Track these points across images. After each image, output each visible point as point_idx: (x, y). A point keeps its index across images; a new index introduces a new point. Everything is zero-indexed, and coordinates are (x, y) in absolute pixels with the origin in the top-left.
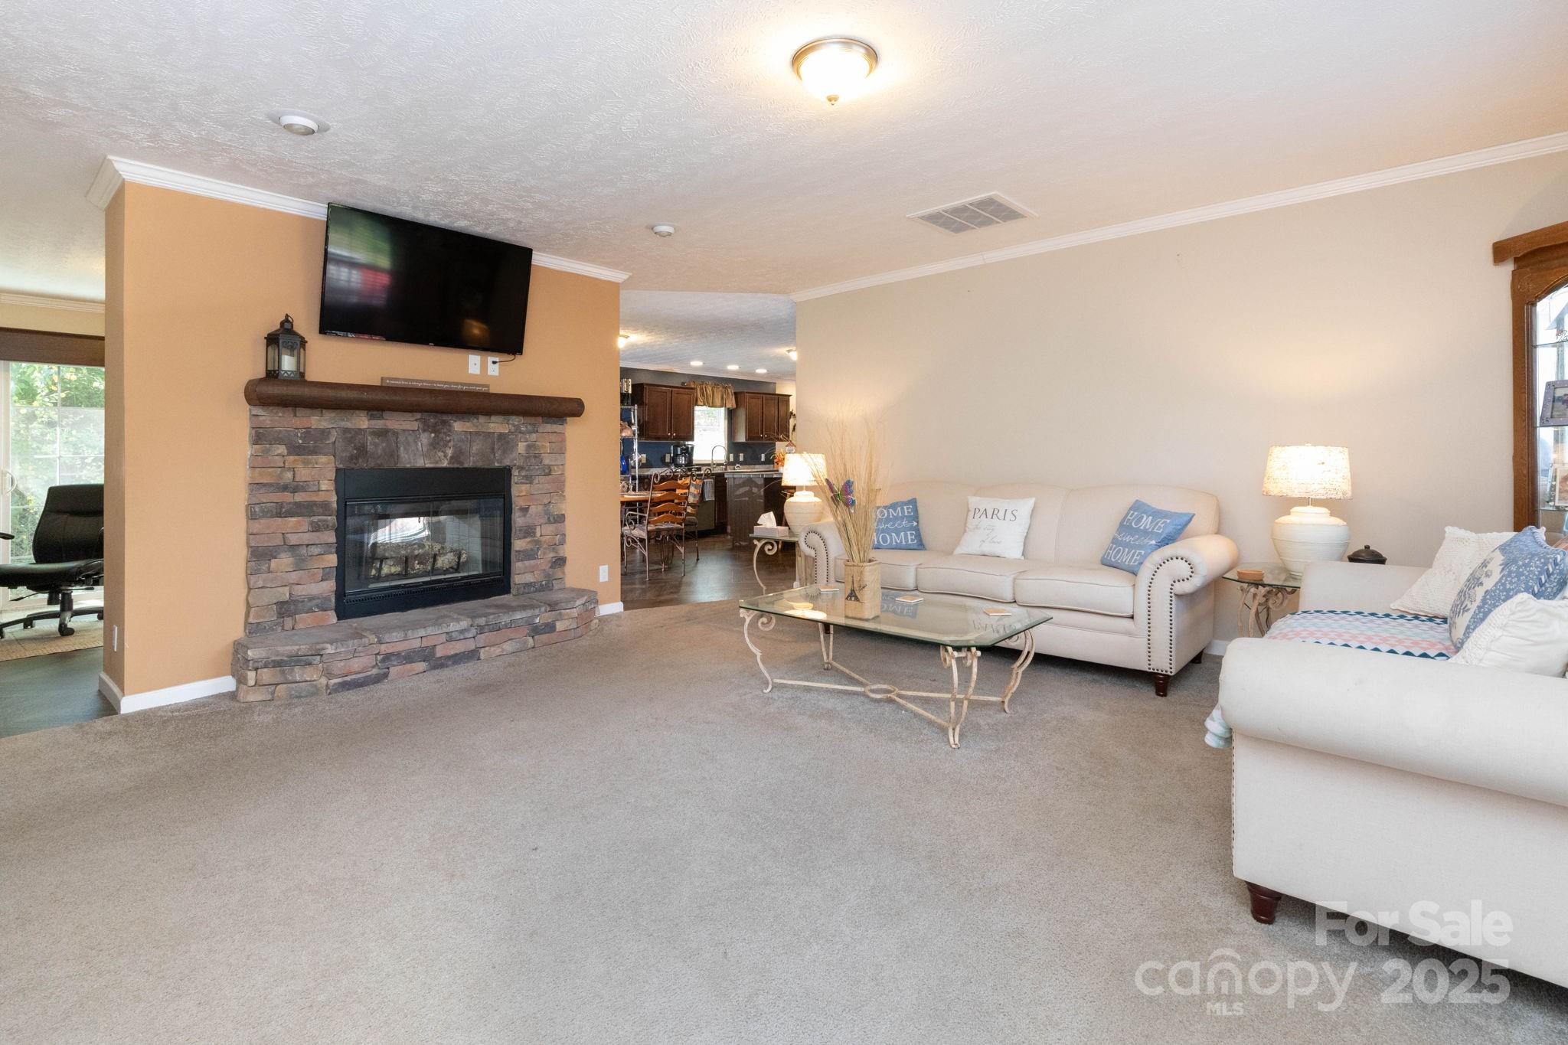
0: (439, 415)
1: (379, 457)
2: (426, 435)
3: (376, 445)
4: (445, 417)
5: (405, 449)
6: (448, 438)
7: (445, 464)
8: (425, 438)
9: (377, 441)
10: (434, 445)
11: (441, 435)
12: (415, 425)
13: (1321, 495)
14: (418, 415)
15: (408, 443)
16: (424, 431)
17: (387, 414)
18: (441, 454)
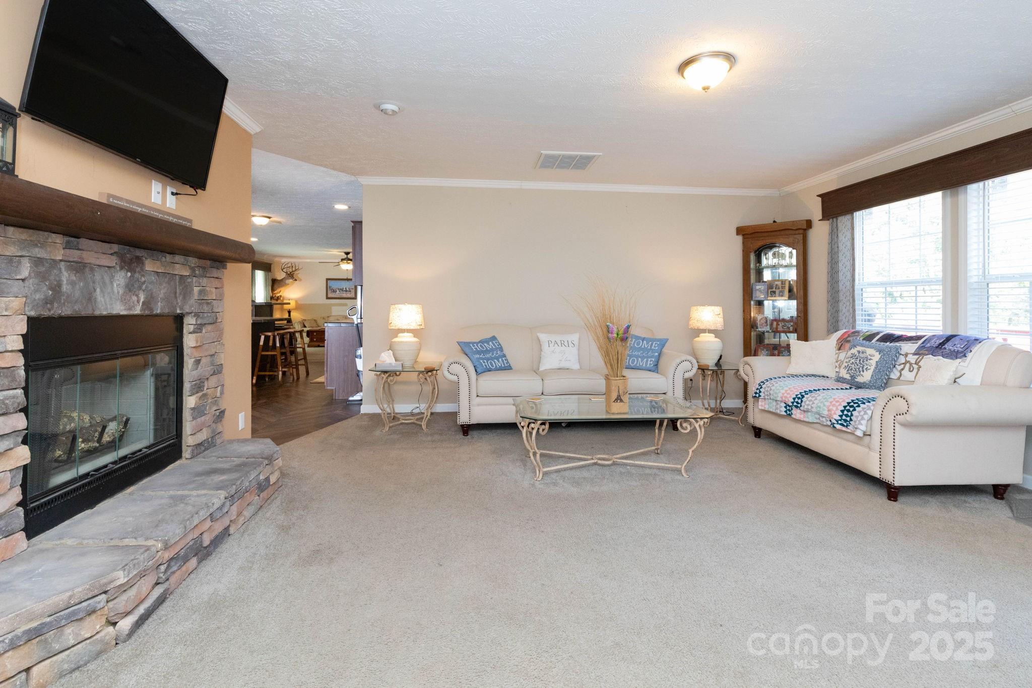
0: (132, 249)
1: (76, 302)
2: (123, 273)
3: (73, 284)
4: (139, 253)
5: (102, 291)
6: (143, 279)
7: (137, 311)
8: (121, 278)
9: (74, 278)
10: (130, 288)
11: (137, 275)
12: (113, 261)
13: (713, 328)
14: (115, 247)
15: (104, 283)
16: (122, 268)
17: (84, 242)
18: (134, 298)
